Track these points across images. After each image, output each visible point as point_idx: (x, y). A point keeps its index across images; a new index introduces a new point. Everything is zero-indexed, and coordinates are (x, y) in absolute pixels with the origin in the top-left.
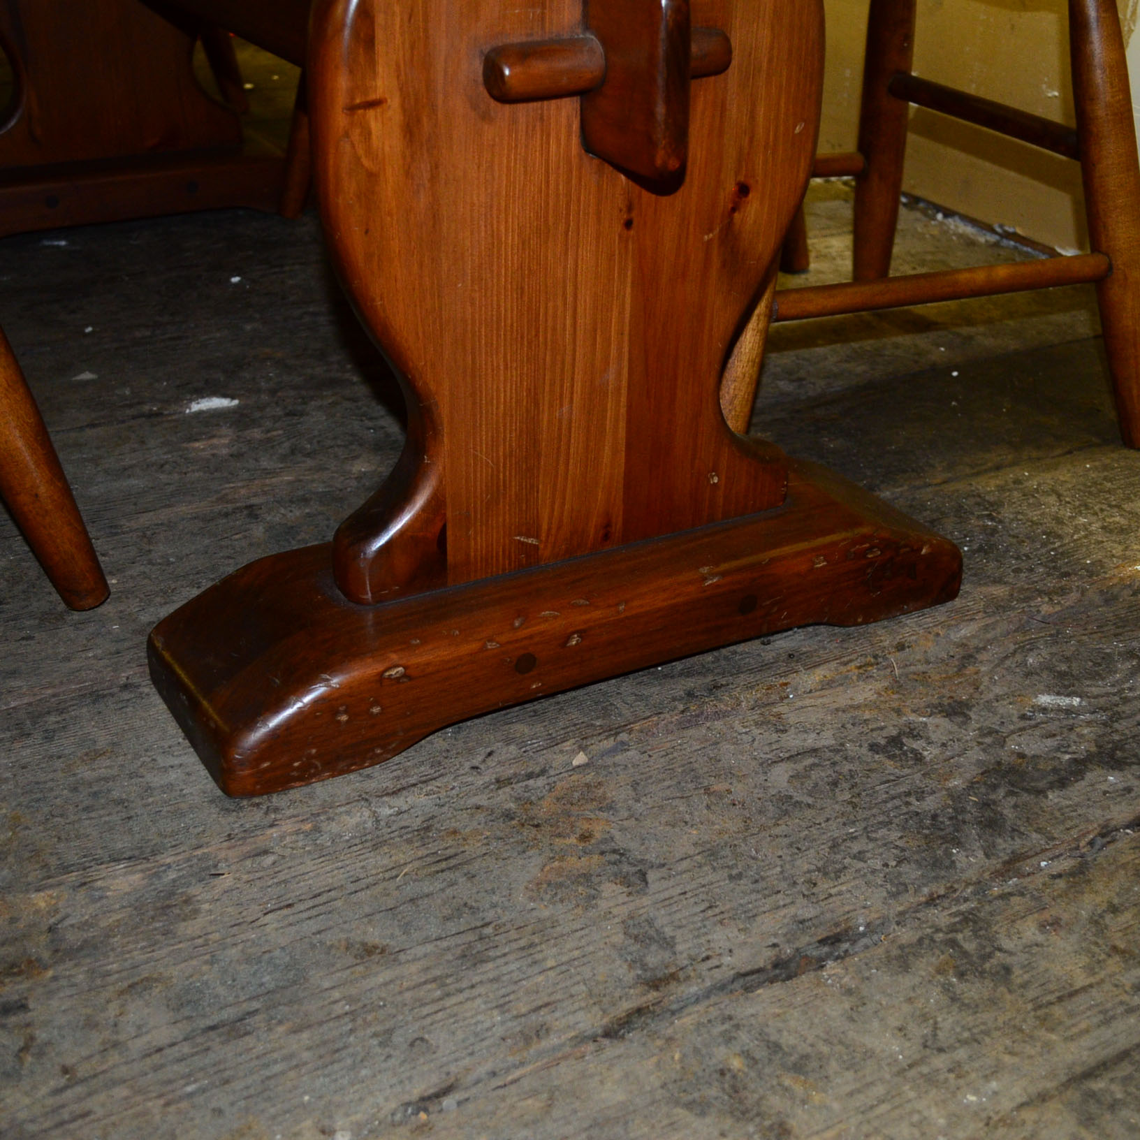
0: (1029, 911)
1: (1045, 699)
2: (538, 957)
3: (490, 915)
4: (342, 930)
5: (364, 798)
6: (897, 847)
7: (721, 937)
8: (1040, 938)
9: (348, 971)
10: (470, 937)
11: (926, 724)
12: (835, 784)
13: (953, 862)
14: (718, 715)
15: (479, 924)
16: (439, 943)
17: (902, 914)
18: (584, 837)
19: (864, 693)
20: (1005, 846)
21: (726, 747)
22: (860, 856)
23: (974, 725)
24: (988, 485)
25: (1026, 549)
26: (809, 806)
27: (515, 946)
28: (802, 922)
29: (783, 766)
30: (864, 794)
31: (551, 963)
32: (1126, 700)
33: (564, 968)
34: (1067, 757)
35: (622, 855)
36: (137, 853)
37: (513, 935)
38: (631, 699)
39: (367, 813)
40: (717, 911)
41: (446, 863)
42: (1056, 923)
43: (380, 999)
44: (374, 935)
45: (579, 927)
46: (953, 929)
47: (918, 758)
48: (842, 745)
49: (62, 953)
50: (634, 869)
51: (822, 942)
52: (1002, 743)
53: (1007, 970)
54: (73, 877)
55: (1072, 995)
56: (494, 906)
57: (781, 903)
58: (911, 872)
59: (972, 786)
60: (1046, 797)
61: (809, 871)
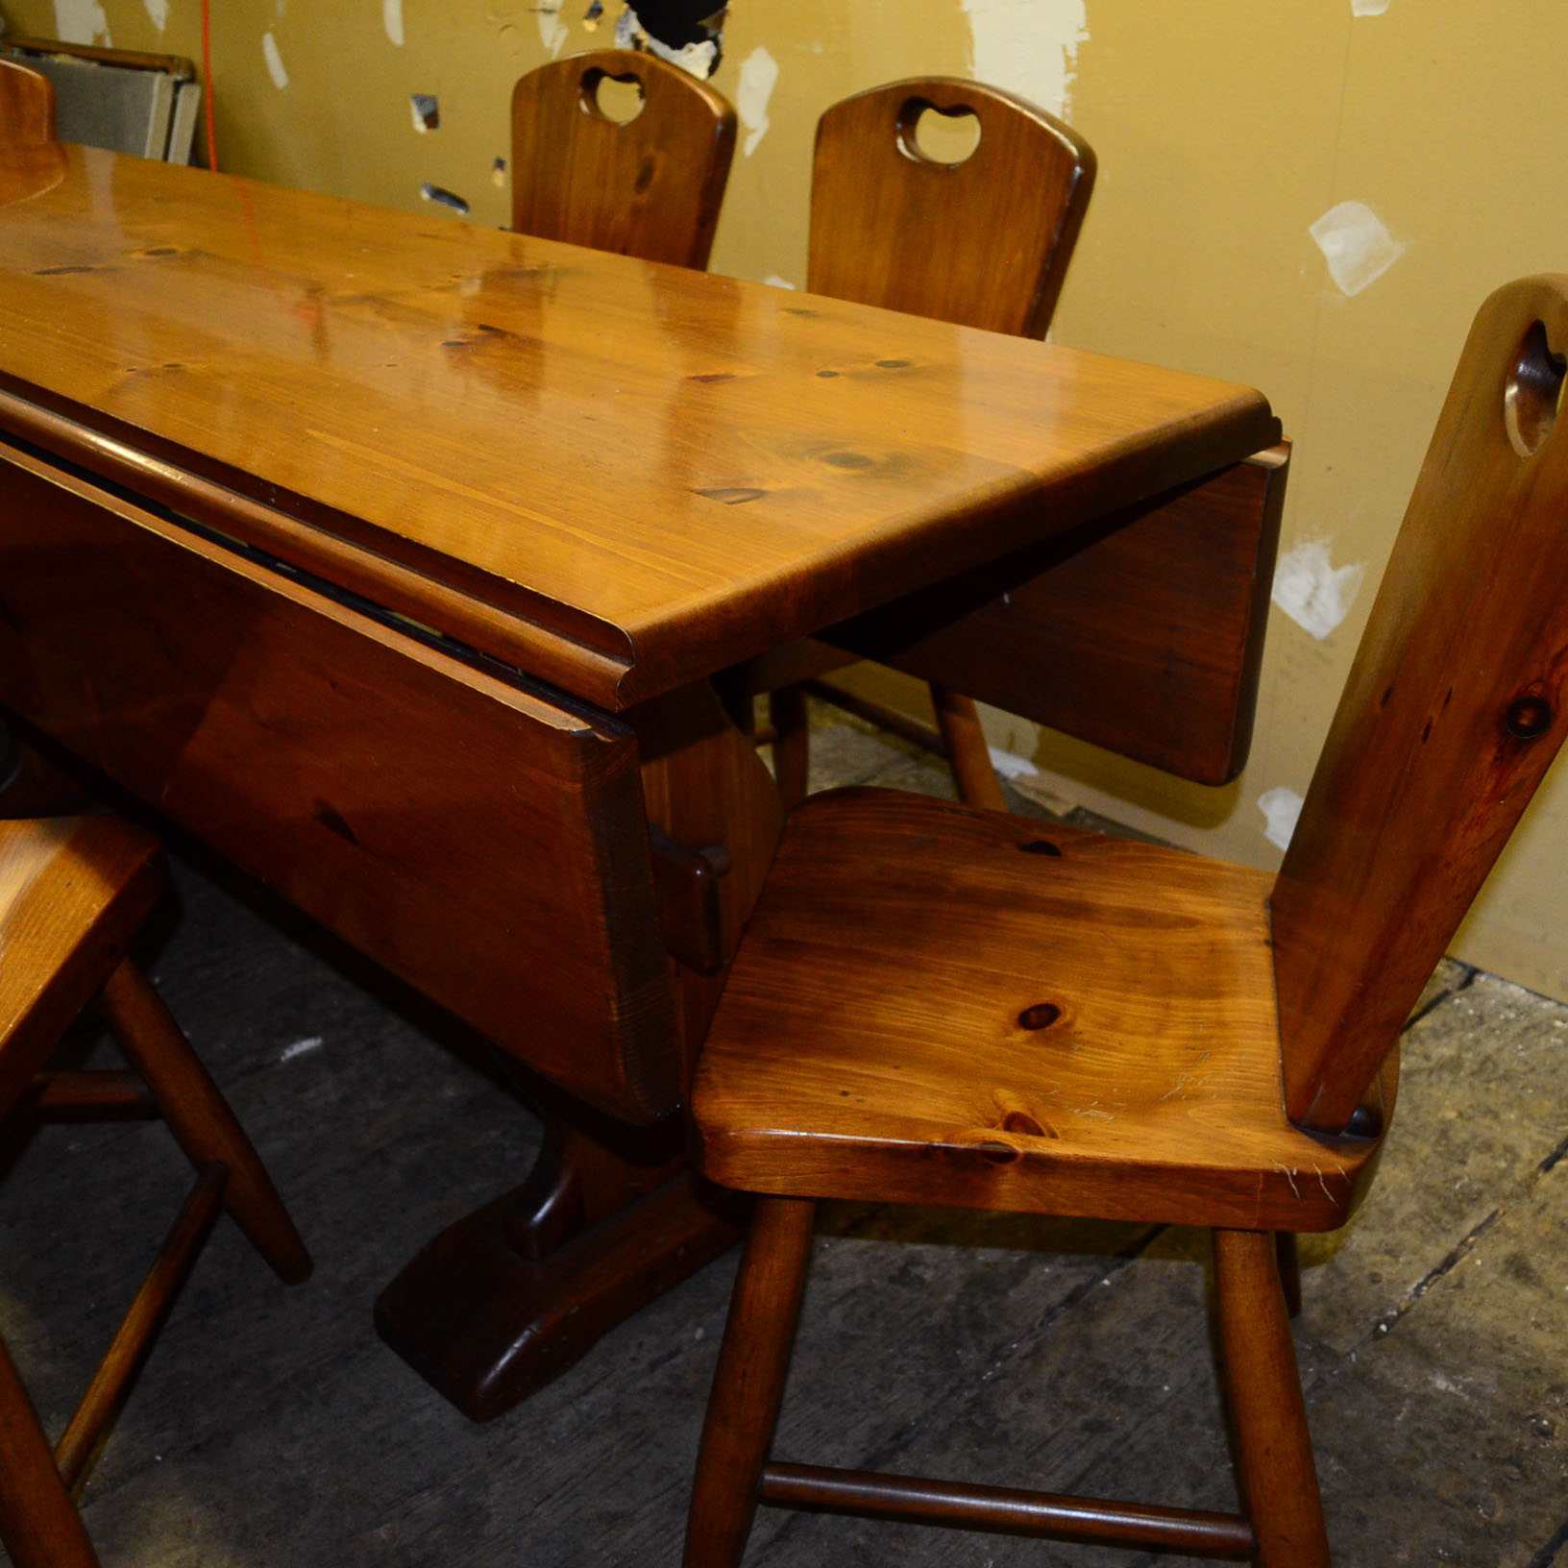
0: (1012, 1389)
4: (591, 1507)
5: (567, 1402)
6: (922, 1358)
8: (1021, 1406)
9: (607, 1536)
11: (920, 1253)
12: (872, 1315)
13: (959, 1360)
17: (935, 1407)
20: (990, 1339)
22: (901, 1370)
26: (861, 1338)
28: (876, 1429)
30: (893, 1320)
36: (432, 1481)
39: (573, 1412)
40: (822, 1433)
41: (639, 1438)
42: (1029, 1393)
43: (634, 1550)
44: (614, 1505)
46: (969, 1413)
47: (922, 1282)
48: (870, 1282)
51: (893, 1438)
53: (1006, 1434)
54: (397, 1510)
55: (1047, 1442)
57: (860, 1417)
58: (936, 1375)
59: (959, 1299)
60: (1008, 1296)
61: (873, 1389)
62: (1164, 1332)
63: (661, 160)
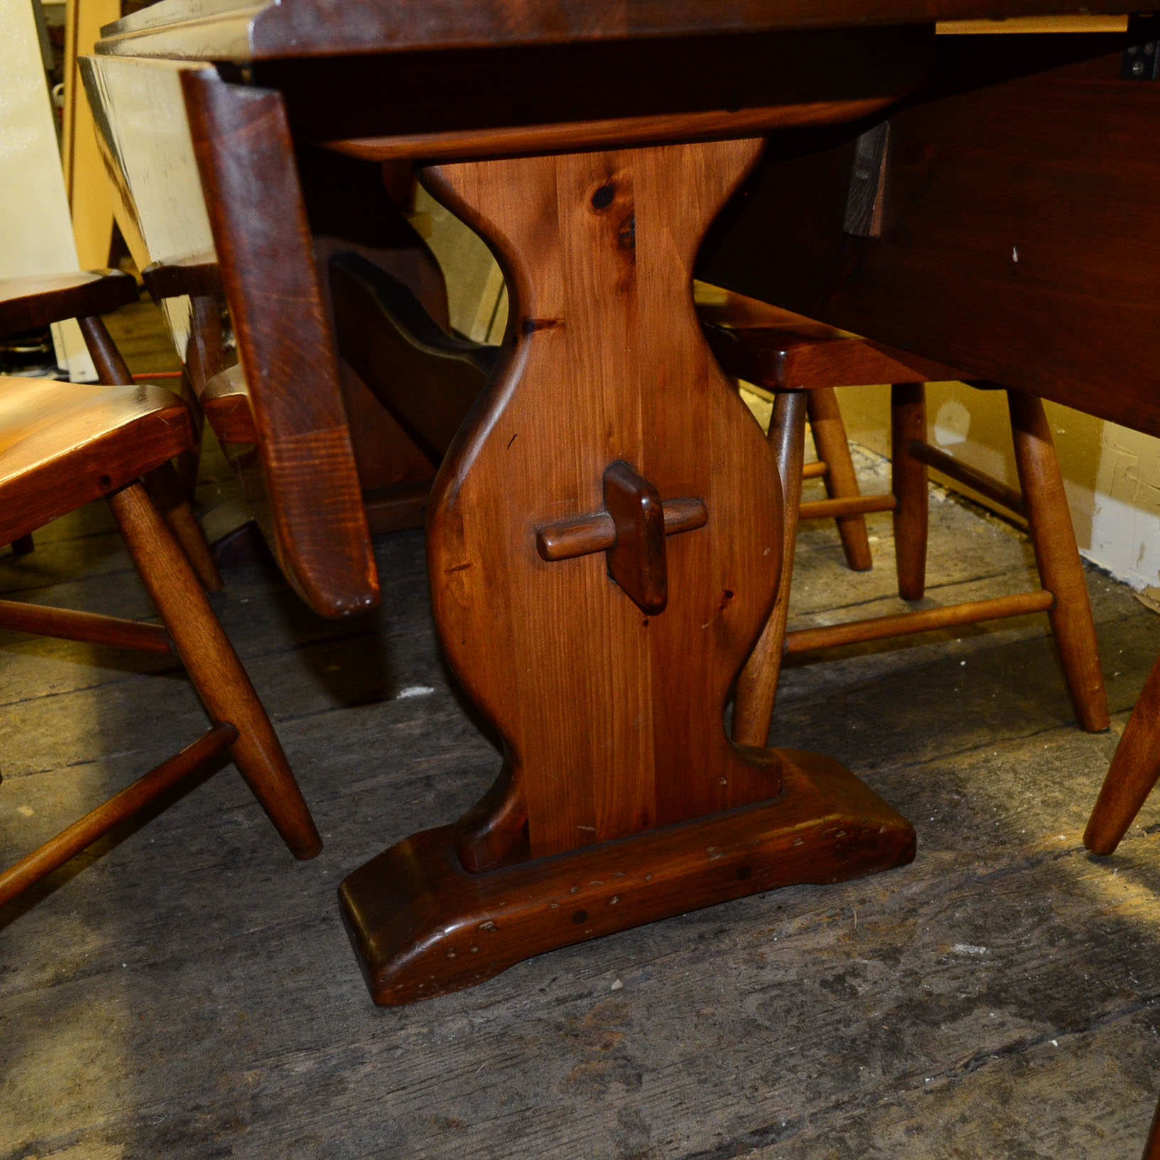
0: (902, 1118)
1: (960, 948)
2: (558, 1134)
3: (532, 1102)
4: (435, 1109)
5: (465, 1011)
6: (821, 1063)
7: (683, 1126)
8: (904, 1139)
9: (433, 1138)
10: (515, 1118)
11: (866, 965)
12: (788, 1011)
13: (859, 1077)
14: (720, 953)
15: (523, 1108)
16: (494, 1121)
17: (813, 1114)
18: (606, 1046)
19: (828, 938)
20: (899, 1065)
21: (719, 979)
22: (793, 1069)
23: (901, 967)
24: (962, 763)
25: (978, 820)
26: (767, 1028)
27: (544, 1126)
28: (741, 1118)
29: (756, 996)
30: (807, 1020)
31: (565, 1140)
32: (1020, 951)
33: (573, 1144)
34: (964, 996)
35: (629, 1061)
36: (313, 1045)
37: (545, 1117)
38: (658, 939)
39: (465, 1021)
40: (684, 1106)
41: (511, 1062)
42: (919, 1129)
44: (454, 1113)
45: (589, 1114)
46: (844, 1129)
47: (854, 992)
48: (802, 980)
49: (259, 1115)
50: (634, 1072)
51: (754, 1133)
52: (917, 983)
54: (270, 1062)
56: (536, 1095)
57: (730, 1103)
58: (827, 1083)
59: (886, 1018)
60: (939, 1028)
61: (755, 1079)
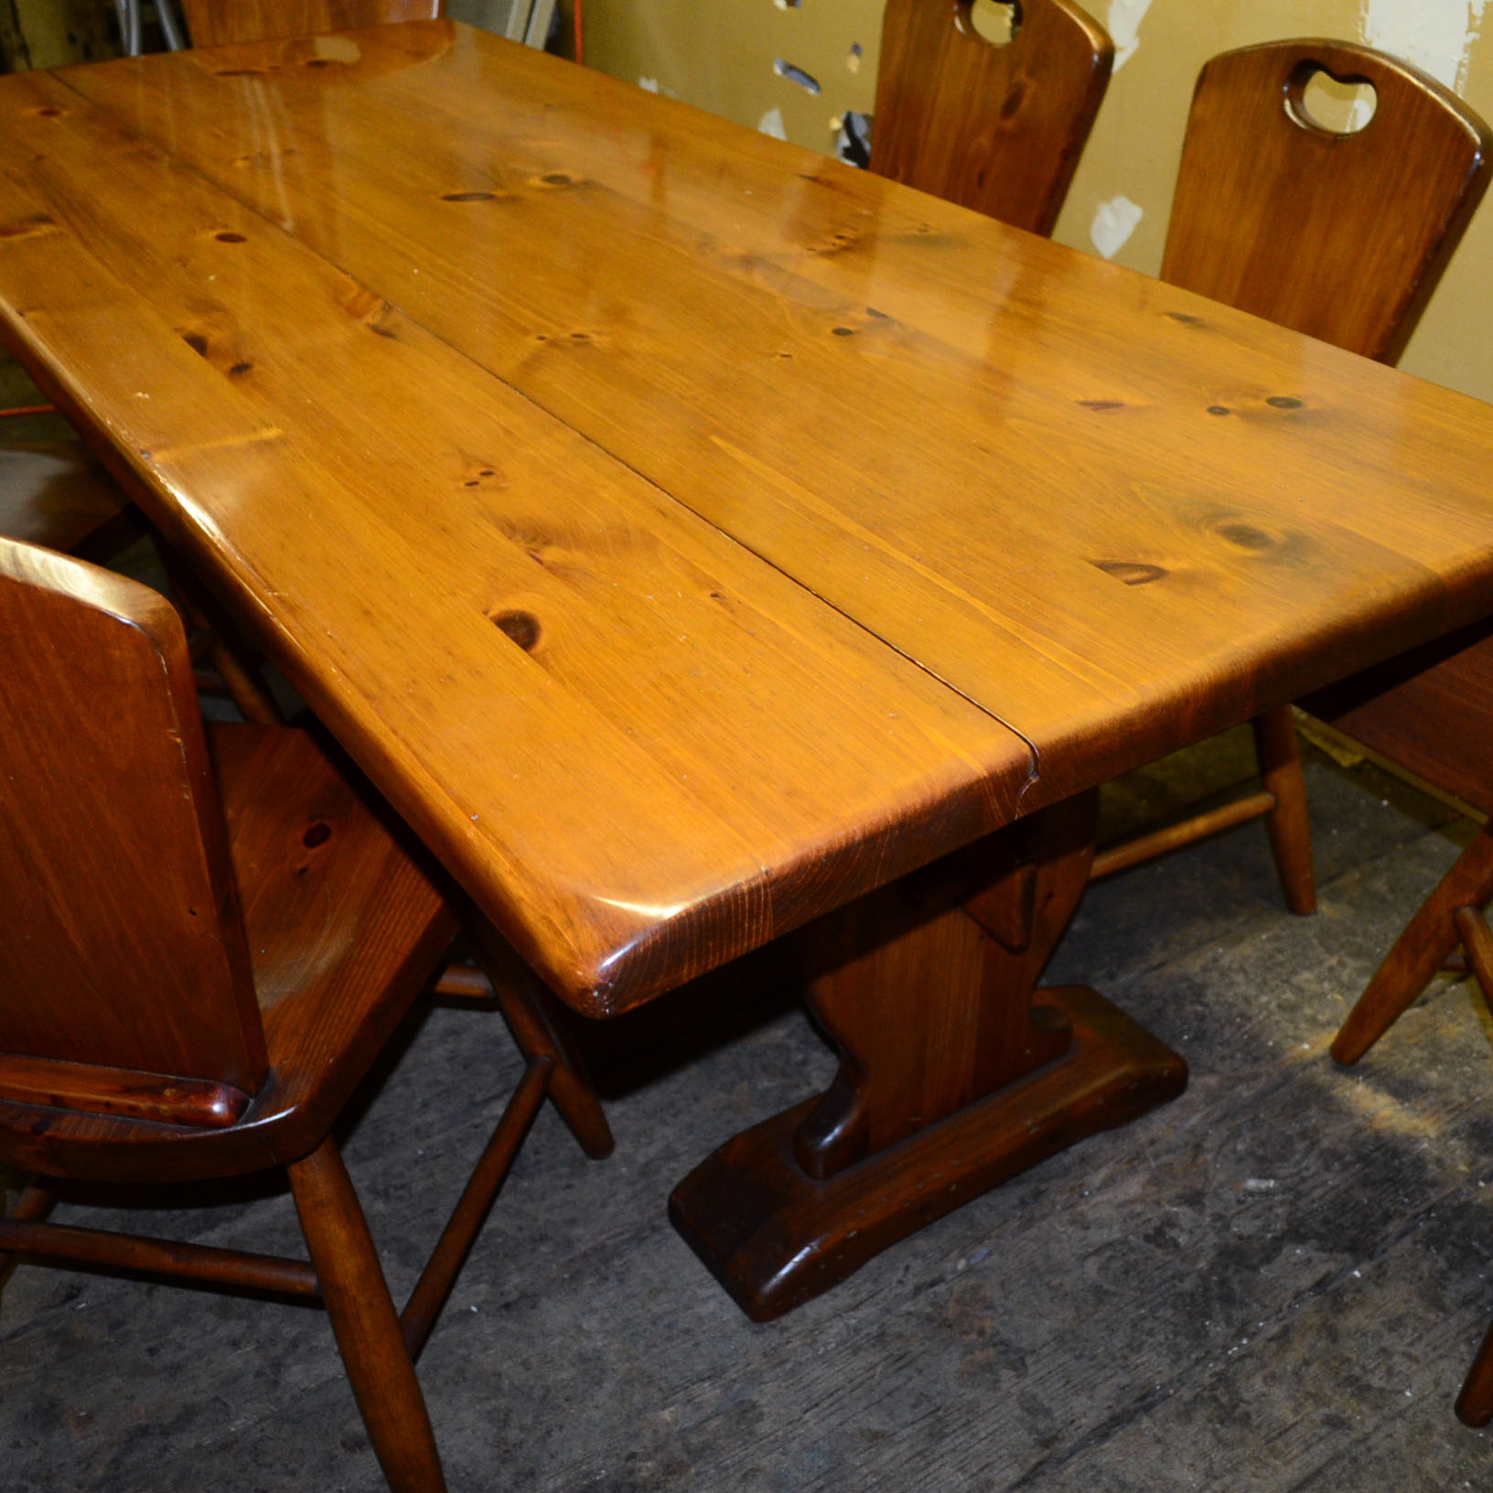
0: (1257, 1370)
1: (1252, 1184)
2: (974, 1430)
3: (938, 1400)
4: (855, 1422)
5: (837, 1314)
6: (1172, 1323)
7: (1079, 1403)
8: (1265, 1389)
9: (867, 1453)
10: (931, 1420)
11: (1177, 1213)
12: (1126, 1272)
13: (1207, 1332)
14: (1044, 1217)
15: (934, 1408)
16: (914, 1426)
17: (1180, 1374)
18: (981, 1333)
19: (1133, 1187)
20: (1239, 1315)
21: (1054, 1246)
22: (1150, 1333)
23: (1208, 1211)
24: (1193, 965)
25: (1227, 1033)
26: (1114, 1294)
27: (959, 1423)
28: (1123, 1388)
29: (1093, 1259)
30: (1146, 1280)
31: (983, 1434)
32: (1304, 1180)
33: (990, 1438)
34: (1269, 1235)
35: (1007, 1345)
36: (712, 1372)
37: (956, 1415)
38: (985, 1209)
39: (841, 1324)
40: (1072, 1384)
41: (901, 1361)
42: (1273, 1376)
43: (891, 1471)
44: (875, 1423)
45: (992, 1404)
46: (1213, 1387)
47: (1176, 1245)
48: (1126, 1237)
49: (697, 1454)
50: (1016, 1357)
51: (1136, 1400)
52: (1227, 1227)
53: (1248, 1415)
54: (681, 1396)
55: (1287, 1430)
56: (939, 1394)
57: (1109, 1375)
58: (1184, 1343)
59: (1212, 1269)
60: (1259, 1272)
61: (1122, 1348)
62: (1412, 1335)
63: (1031, 87)
